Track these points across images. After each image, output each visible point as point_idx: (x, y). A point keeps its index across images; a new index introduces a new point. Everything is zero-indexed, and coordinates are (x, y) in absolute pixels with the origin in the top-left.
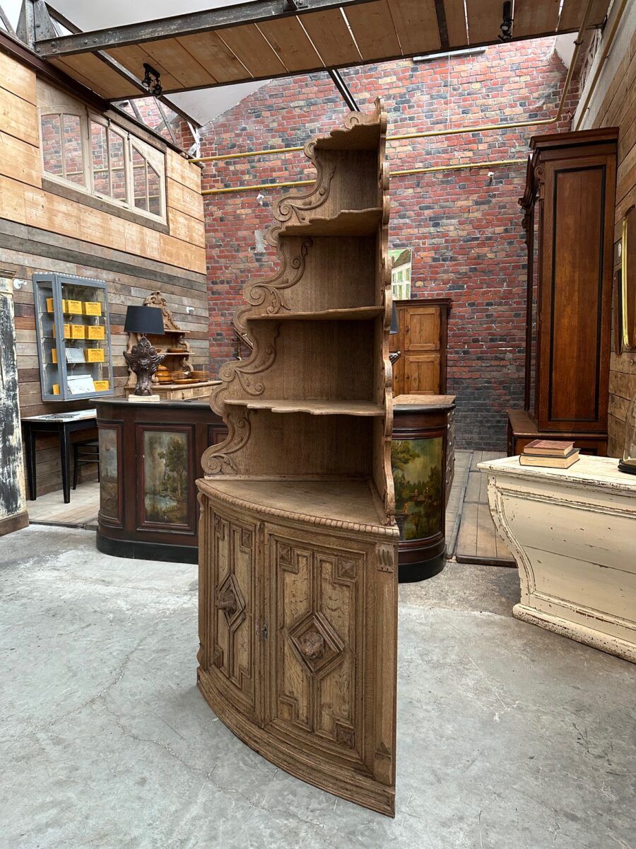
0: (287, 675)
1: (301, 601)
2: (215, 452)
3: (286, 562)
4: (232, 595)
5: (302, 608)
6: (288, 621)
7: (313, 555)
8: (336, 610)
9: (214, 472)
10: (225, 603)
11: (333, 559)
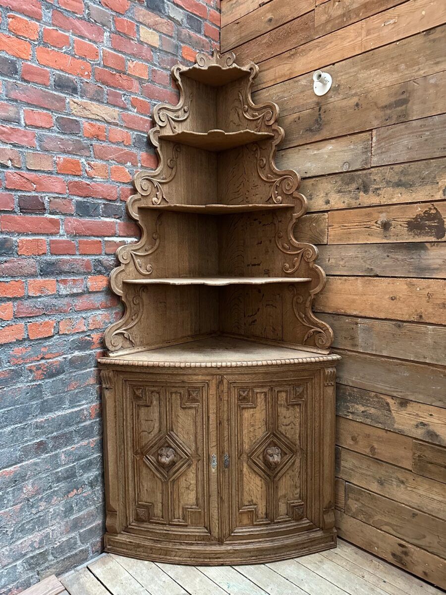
0: (246, 488)
1: (259, 428)
2: (116, 330)
3: (245, 401)
4: (171, 449)
5: (261, 432)
6: (246, 447)
7: (272, 388)
8: (289, 424)
9: (117, 348)
10: (170, 458)
11: (288, 388)
